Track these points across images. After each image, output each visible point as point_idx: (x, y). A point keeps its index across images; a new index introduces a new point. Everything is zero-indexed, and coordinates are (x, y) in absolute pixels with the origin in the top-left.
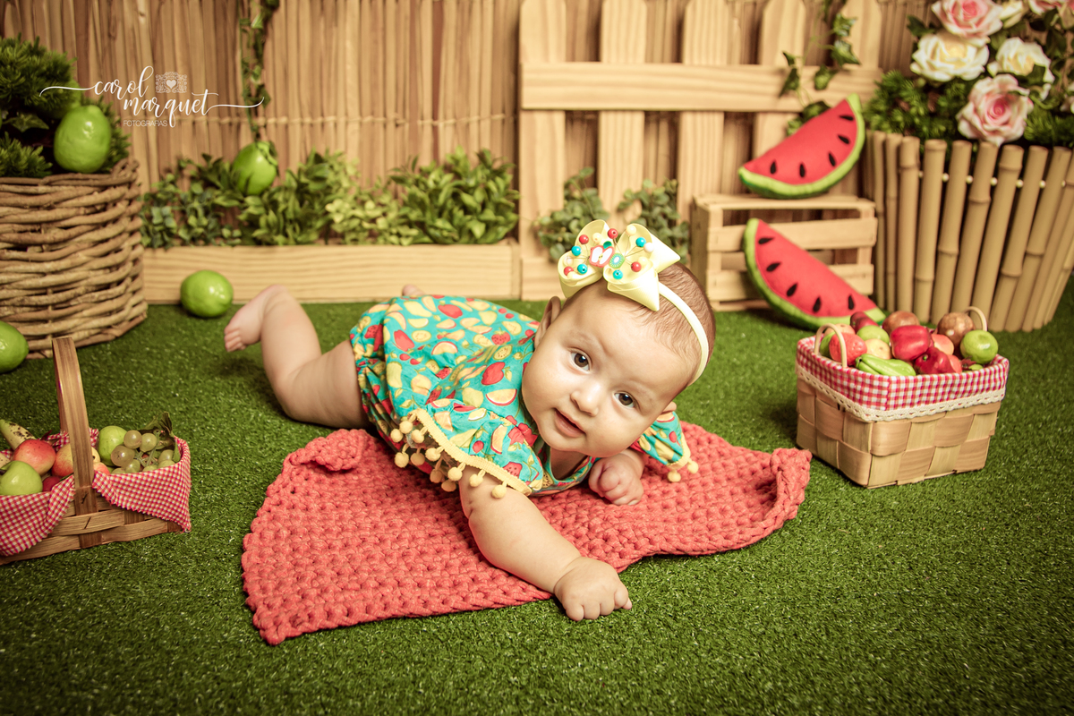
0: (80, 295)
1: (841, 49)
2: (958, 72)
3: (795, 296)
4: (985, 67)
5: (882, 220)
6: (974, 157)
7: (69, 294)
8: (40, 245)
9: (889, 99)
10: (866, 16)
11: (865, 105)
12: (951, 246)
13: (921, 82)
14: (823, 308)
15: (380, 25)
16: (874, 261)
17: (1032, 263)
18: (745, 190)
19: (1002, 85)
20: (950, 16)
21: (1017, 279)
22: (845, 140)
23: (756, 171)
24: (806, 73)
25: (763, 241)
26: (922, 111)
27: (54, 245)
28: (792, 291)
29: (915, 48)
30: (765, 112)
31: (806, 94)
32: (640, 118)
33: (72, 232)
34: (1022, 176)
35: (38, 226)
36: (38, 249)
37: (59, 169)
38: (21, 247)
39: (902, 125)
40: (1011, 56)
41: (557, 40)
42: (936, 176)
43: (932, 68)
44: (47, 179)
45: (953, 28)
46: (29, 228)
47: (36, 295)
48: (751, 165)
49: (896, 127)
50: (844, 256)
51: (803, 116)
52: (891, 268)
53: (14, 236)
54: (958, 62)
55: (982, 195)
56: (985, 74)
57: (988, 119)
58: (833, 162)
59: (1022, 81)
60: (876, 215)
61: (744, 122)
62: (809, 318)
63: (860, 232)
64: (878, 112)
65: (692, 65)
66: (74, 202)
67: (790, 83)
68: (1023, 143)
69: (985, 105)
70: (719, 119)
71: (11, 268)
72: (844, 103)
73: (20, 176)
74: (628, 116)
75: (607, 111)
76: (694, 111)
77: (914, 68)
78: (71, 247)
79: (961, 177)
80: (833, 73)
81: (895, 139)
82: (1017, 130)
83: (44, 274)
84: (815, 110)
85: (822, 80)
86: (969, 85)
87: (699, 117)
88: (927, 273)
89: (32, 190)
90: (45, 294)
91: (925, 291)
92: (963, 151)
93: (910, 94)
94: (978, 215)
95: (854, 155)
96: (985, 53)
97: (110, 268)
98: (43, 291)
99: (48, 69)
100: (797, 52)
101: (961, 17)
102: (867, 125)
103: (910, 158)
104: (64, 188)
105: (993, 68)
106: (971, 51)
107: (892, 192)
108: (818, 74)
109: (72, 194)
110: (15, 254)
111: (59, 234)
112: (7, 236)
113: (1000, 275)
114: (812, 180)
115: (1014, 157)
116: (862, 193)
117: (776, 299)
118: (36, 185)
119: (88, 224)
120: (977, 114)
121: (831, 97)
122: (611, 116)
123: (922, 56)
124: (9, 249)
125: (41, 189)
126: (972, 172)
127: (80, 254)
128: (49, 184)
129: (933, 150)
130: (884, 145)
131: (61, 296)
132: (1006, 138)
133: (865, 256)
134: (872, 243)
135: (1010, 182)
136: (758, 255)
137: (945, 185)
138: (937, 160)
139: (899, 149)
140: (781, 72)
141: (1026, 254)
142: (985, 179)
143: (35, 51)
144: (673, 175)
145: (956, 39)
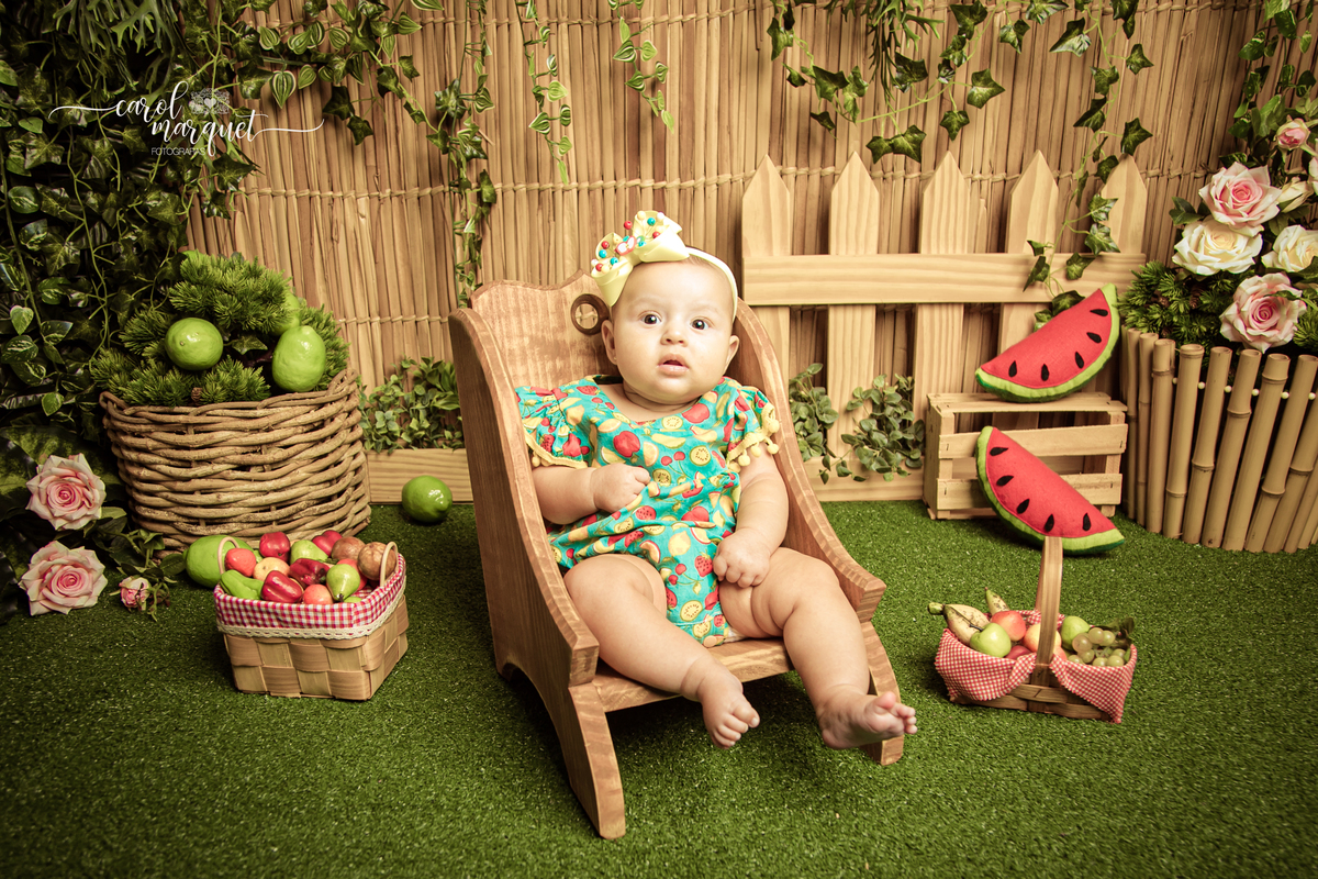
0: (302, 510)
1: (1097, 234)
2: (1224, 267)
3: (1025, 514)
4: (1258, 259)
5: (1133, 425)
6: (1235, 363)
7: (290, 509)
8: (262, 465)
9: (1146, 293)
10: (1130, 194)
11: (1121, 297)
12: (1206, 460)
13: (1184, 276)
14: (1056, 527)
15: (600, 218)
17: (1298, 482)
18: (983, 391)
19: (1272, 284)
20: (1217, 203)
21: (1280, 498)
22: (1095, 338)
23: (994, 372)
24: (1057, 261)
25: (995, 451)
26: (1182, 310)
27: (275, 465)
28: (1023, 506)
29: (1179, 238)
30: (1011, 304)
31: (1055, 285)
32: (870, 314)
33: (291, 451)
34: (1288, 386)
35: (257, 448)
36: (260, 469)
37: (276, 389)
38: (244, 467)
39: (1159, 323)
40: (1290, 246)
41: (782, 232)
42: (1192, 383)
43: (1197, 262)
44: (265, 402)
45: (1220, 217)
46: (251, 449)
47: (261, 511)
48: (989, 365)
49: (1152, 325)
50: (1092, 464)
51: (1052, 308)
52: (1142, 479)
53: (238, 458)
54: (1225, 256)
55: (1242, 407)
56: (1258, 268)
57: (1253, 323)
58: (1080, 362)
59: (1295, 278)
60: (1127, 420)
61: (987, 316)
63: (1108, 439)
64: (1135, 307)
65: (929, 255)
66: (291, 421)
67: (1036, 273)
68: (1291, 350)
69: (1249, 307)
70: (958, 313)
71: (236, 488)
72: (1099, 293)
73: (242, 400)
74: (858, 312)
75: (835, 305)
76: (931, 304)
77: (1175, 260)
78: (291, 465)
79: (1220, 386)
80: (1088, 260)
81: (1151, 339)
82: (1285, 334)
83: (266, 493)
84: (1066, 302)
85: (1075, 268)
86: (1237, 279)
87: (936, 311)
88: (1179, 488)
89: (251, 413)
90: (269, 510)
91: (1178, 505)
92: (1223, 356)
93: (1169, 288)
94: (1237, 430)
95: (1107, 353)
96: (1259, 242)
97: (330, 482)
98: (266, 508)
99: (265, 292)
100: (1048, 240)
101: (1230, 205)
102: (1123, 321)
103: (1164, 364)
104: (281, 409)
105: (1267, 260)
106: (1241, 242)
107: (1144, 398)
108: (1070, 262)
109: (289, 415)
110: (239, 474)
111: (277, 454)
112: (231, 458)
113: (1260, 492)
114: (1054, 384)
115: (1279, 367)
116: (1117, 395)
117: (1006, 515)
118: (255, 409)
119: (306, 442)
120: (1241, 316)
121: (1085, 287)
122: (840, 312)
123: (1184, 247)
124: (233, 469)
125: (259, 412)
126: (1230, 382)
127: (299, 470)
128: (267, 407)
129: (1189, 357)
130: (1139, 344)
131: (284, 512)
132: (1273, 343)
133: (1113, 465)
134: (1123, 450)
135: (1275, 394)
136: (989, 462)
137: (1201, 393)
138: (1193, 368)
139: (1152, 356)
140: (1026, 262)
141: (1291, 472)
142: (1247, 389)
143: (254, 273)
144: (909, 370)
145: (1224, 228)
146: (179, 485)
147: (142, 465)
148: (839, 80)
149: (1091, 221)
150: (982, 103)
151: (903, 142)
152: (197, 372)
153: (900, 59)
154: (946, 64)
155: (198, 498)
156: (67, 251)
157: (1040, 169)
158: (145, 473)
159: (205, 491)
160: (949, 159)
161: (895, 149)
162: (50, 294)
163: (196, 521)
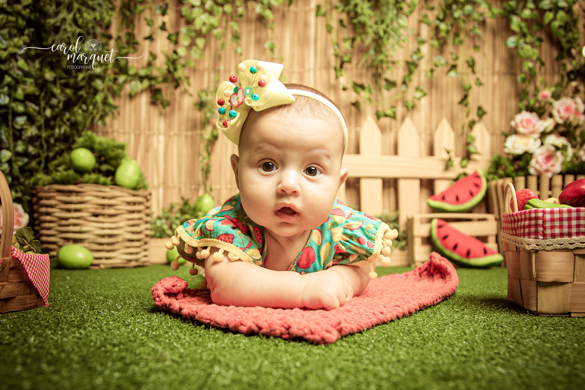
1: (472, 149)
2: (527, 148)
3: (457, 250)
6: (539, 182)
8: (104, 215)
9: (496, 166)
10: (483, 136)
11: (485, 171)
13: (511, 157)
14: (471, 255)
16: (497, 241)
22: (478, 186)
23: (436, 200)
24: (457, 161)
25: (440, 226)
26: (512, 169)
27: (111, 216)
28: (455, 247)
29: (505, 142)
30: (440, 179)
31: (456, 170)
32: (380, 181)
35: (103, 206)
36: (102, 216)
37: (115, 183)
38: (96, 215)
39: (503, 175)
43: (515, 150)
45: (521, 131)
48: (432, 198)
49: (501, 177)
51: (456, 180)
53: (93, 210)
54: (526, 145)
57: (543, 165)
58: (472, 195)
61: (428, 185)
62: (465, 260)
63: (488, 227)
64: (492, 173)
65: (402, 156)
66: (121, 198)
67: (448, 166)
68: (562, 174)
70: (418, 182)
71: (91, 225)
72: (476, 172)
73: (99, 185)
74: (374, 180)
75: (364, 177)
76: (405, 178)
77: (506, 150)
80: (469, 161)
81: (500, 182)
82: (558, 169)
83: (103, 229)
84: (462, 177)
85: (464, 163)
87: (408, 180)
90: (104, 238)
92: (533, 181)
95: (483, 192)
96: (539, 141)
98: (103, 236)
100: (451, 147)
102: (488, 180)
104: (117, 191)
106: (532, 140)
108: (462, 161)
109: (121, 195)
110: (93, 218)
111: (111, 211)
114: (463, 203)
115: (558, 181)
119: (126, 210)
121: (469, 171)
123: (509, 144)
124: (91, 216)
126: (539, 190)
127: (121, 223)
129: (519, 181)
130: (496, 187)
131: (111, 240)
132: (553, 172)
133: (492, 239)
134: (496, 233)
135: (558, 192)
136: (437, 231)
138: (521, 185)
139: (503, 184)
140: (444, 159)
142: (545, 192)
144: (397, 208)
145: (524, 135)
146: (64, 222)
147: (48, 214)
148: (362, 87)
149: (468, 144)
150: (419, 99)
151: (389, 112)
152: (81, 171)
153: (386, 80)
154: (404, 83)
155: (72, 228)
156: (32, 131)
157: (445, 125)
158: (48, 218)
159: (75, 225)
160: (408, 120)
161: (386, 116)
162: (20, 148)
163: (67, 240)
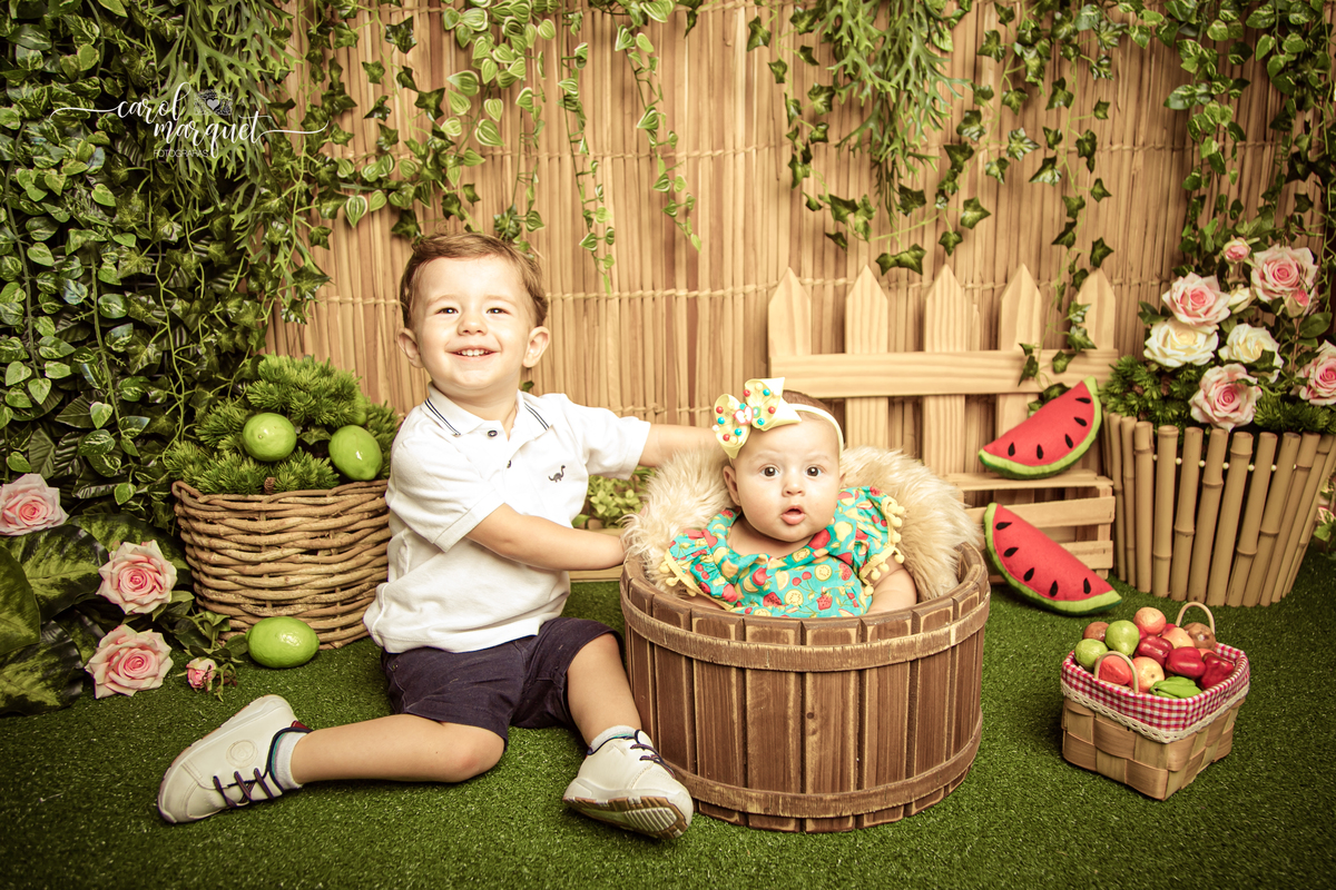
0: (365, 591)
1: (1077, 335)
2: (1189, 360)
3: (1032, 581)
4: (1215, 353)
5: (1120, 497)
6: (1206, 440)
7: (355, 590)
8: (329, 549)
9: (1124, 382)
10: (1101, 300)
11: (1101, 387)
12: (1186, 525)
13: (1154, 367)
14: (1059, 593)
15: (639, 323)
16: (1113, 536)
17: (1266, 543)
18: (986, 470)
19: (1231, 374)
20: (1179, 306)
21: (1253, 557)
22: (1082, 422)
23: (995, 453)
24: (1044, 358)
25: (1000, 526)
26: (1155, 396)
27: (341, 549)
28: (1029, 575)
29: (1148, 335)
30: (1006, 394)
31: (1045, 379)
32: (884, 404)
33: (357, 535)
34: (1253, 460)
35: (325, 533)
36: (327, 552)
37: (345, 480)
38: (313, 552)
39: (1137, 408)
40: (1241, 341)
41: (803, 334)
42: (1170, 460)
43: (1165, 355)
44: (335, 490)
45: (1182, 317)
46: (320, 534)
47: (326, 593)
48: (990, 446)
49: (1130, 410)
50: (1085, 533)
51: (1043, 398)
52: (1131, 545)
53: (306, 543)
54: (1189, 350)
55: (1214, 478)
56: (1217, 361)
57: (1218, 406)
58: (1070, 443)
59: (1250, 368)
60: (1114, 493)
61: (985, 404)
62: (1047, 601)
63: (1099, 510)
64: (1114, 395)
65: (933, 353)
66: (359, 508)
67: (1029, 370)
68: (1253, 429)
69: (1214, 393)
70: (961, 402)
71: (304, 571)
72: (1082, 385)
73: (312, 488)
74: (873, 403)
75: (853, 398)
76: (937, 396)
77: (1147, 354)
78: (357, 549)
79: (1193, 461)
80: (1070, 356)
81: (1130, 422)
82: (1247, 415)
83: (332, 575)
84: (1055, 392)
85: (1060, 364)
86: (1201, 370)
87: (941, 401)
88: (1165, 552)
89: (321, 500)
90: (334, 592)
91: (1164, 567)
92: (1195, 436)
93: (1143, 379)
94: (1211, 499)
95: (1092, 435)
96: (1215, 340)
98: (331, 590)
99: (337, 389)
100: (1035, 341)
101: (1189, 307)
102: (1104, 406)
103: (1145, 443)
104: (350, 496)
105: (1224, 353)
106: (1201, 338)
107: (1129, 473)
108: (1055, 359)
109: (356, 502)
110: (307, 558)
111: (344, 538)
112: (300, 543)
113: (1235, 554)
114: (1049, 462)
115: (1244, 443)
116: (1103, 471)
117: (1014, 582)
118: (325, 496)
119: (371, 527)
120: (1208, 400)
121: (1070, 378)
122: (857, 404)
123: (1154, 343)
124: (302, 553)
125: (330, 499)
126: (1204, 456)
127: (364, 554)
128: (337, 494)
129: (1166, 436)
130: (1120, 427)
131: (348, 593)
132: (1237, 423)
133: (1104, 532)
134: (1112, 520)
135: (1240, 468)
136: (996, 537)
137: (1179, 468)
138: (1169, 446)
139: (1134, 434)
140: (1021, 359)
141: (1260, 534)
142: (1217, 463)
143: (326, 372)
144: (919, 454)
145: (1186, 327)
146: (249, 569)
147: (213, 550)
148: (851, 206)
149: (1069, 324)
150: (972, 226)
151: (907, 258)
152: (270, 464)
153: (902, 189)
154: (940, 193)
155: (266, 581)
156: (149, 352)
157: (1025, 277)
158: (215, 558)
159: (272, 575)
160: (946, 270)
161: (899, 263)
162: (131, 391)
163: (262, 603)
